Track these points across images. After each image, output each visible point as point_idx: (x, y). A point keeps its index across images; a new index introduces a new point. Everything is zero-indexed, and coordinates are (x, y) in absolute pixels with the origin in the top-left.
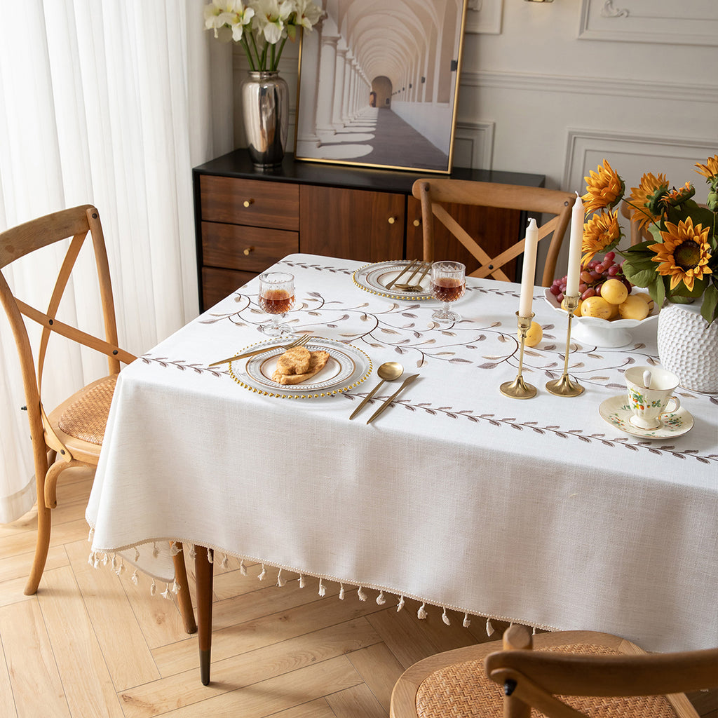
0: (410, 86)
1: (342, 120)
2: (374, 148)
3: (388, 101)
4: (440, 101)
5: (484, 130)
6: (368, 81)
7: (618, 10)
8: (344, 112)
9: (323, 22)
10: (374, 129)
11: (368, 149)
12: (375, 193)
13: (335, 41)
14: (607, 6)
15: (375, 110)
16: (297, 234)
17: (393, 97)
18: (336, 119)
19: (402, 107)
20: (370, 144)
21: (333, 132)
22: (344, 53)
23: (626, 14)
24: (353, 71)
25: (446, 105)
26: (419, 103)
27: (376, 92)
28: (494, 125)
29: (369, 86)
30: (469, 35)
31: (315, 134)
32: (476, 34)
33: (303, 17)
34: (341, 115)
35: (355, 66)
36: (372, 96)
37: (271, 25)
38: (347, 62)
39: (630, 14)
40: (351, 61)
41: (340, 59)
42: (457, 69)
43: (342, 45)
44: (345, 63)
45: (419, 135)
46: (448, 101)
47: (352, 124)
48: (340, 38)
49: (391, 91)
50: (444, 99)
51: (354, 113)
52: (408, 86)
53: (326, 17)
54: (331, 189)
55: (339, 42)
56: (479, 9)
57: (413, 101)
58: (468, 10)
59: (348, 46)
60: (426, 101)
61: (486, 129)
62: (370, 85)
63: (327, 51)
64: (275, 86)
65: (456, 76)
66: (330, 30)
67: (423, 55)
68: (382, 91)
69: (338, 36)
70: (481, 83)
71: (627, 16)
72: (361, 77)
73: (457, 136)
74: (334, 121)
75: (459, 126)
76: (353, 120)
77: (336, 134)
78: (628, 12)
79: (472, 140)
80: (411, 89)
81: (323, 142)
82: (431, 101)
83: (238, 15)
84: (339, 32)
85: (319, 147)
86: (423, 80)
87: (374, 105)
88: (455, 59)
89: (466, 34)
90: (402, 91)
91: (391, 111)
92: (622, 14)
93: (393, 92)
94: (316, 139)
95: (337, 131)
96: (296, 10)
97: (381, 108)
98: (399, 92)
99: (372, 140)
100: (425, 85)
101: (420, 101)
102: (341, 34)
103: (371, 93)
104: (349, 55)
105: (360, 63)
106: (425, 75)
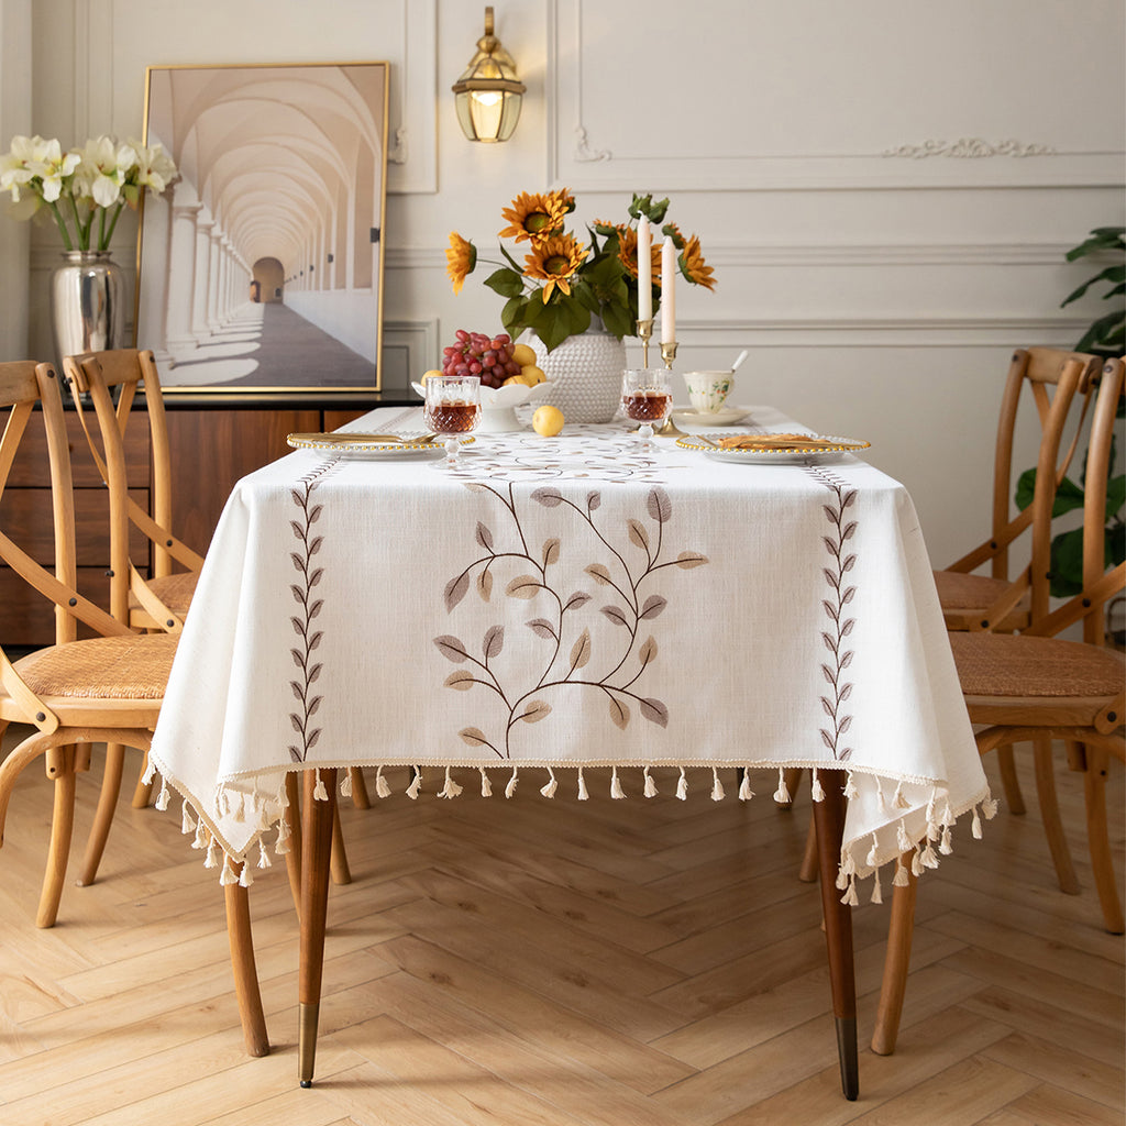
0: (312, 268)
1: (207, 325)
2: (260, 362)
3: (279, 292)
4: (357, 285)
5: (424, 331)
6: (246, 266)
7: (596, 151)
8: (211, 314)
9: (175, 187)
10: (258, 335)
11: (251, 366)
12: (272, 412)
13: (194, 212)
14: (580, 147)
15: (260, 307)
16: (147, 491)
17: (286, 286)
18: (198, 325)
19: (301, 299)
20: (254, 358)
21: (195, 345)
22: (208, 229)
23: (607, 156)
24: (223, 254)
25: (367, 290)
26: (327, 292)
27: (260, 280)
28: (438, 322)
29: (249, 274)
30: (393, 197)
31: (166, 350)
32: (401, 195)
33: (149, 172)
34: (207, 317)
35: (225, 246)
36: (254, 287)
37: (102, 179)
38: (213, 240)
39: (613, 157)
40: (218, 239)
41: (202, 238)
42: (379, 239)
43: (205, 217)
44: (210, 243)
45: (329, 338)
46: (369, 285)
47: (223, 331)
48: (202, 208)
49: (283, 277)
50: (363, 282)
51: (227, 313)
52: (308, 268)
53: (179, 179)
54: (202, 413)
55: (200, 213)
56: (402, 160)
57: (317, 288)
58: (390, 162)
59: (213, 218)
60: (337, 287)
61: (426, 329)
62: (251, 271)
63: (182, 227)
64: (106, 272)
65: (378, 250)
66: (186, 197)
67: (329, 223)
68: (269, 279)
69: (199, 205)
70: (413, 263)
71: (610, 159)
72: (236, 261)
73: (385, 344)
74: (195, 327)
75: (389, 328)
76: (225, 324)
77: (199, 346)
78: (610, 153)
79: (407, 348)
80: (314, 273)
81: (179, 360)
82: (344, 287)
83: (54, 164)
84: (200, 199)
85: (172, 368)
86: (330, 258)
87: (257, 299)
88: (376, 226)
89: (389, 195)
90: (299, 276)
91: (285, 306)
92: (602, 157)
93: (286, 278)
94: (168, 357)
95: (201, 343)
96: (138, 162)
97: (268, 303)
98: (295, 277)
99: (258, 350)
100: (333, 265)
101: (327, 288)
102: (203, 202)
103: (252, 283)
104: (216, 231)
105: (233, 241)
106: (333, 252)
